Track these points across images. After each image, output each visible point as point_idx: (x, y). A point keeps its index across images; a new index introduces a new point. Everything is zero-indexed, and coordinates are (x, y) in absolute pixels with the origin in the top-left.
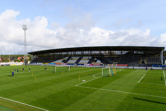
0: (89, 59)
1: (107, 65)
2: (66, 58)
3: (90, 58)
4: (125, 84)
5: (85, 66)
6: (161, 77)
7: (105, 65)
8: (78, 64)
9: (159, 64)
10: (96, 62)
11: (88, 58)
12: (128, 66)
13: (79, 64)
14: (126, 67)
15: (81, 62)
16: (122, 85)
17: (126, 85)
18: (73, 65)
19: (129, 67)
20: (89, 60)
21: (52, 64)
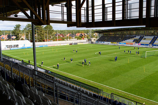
13: (155, 45)
15: (157, 42)
18: (148, 46)
21: (122, 43)
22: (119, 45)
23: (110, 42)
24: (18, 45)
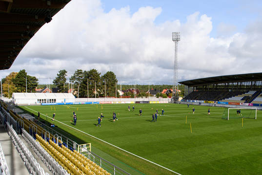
21: (223, 103)
22: (217, 105)
23: (204, 101)
24: (55, 100)
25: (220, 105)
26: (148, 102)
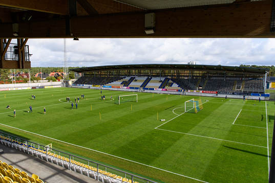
0: (161, 81)
1: (187, 91)
2: (127, 79)
3: (163, 79)
4: (216, 127)
5: (155, 92)
6: (262, 115)
7: (184, 91)
8: (145, 89)
9: (260, 91)
10: (171, 86)
11: (159, 80)
12: (217, 93)
13: (147, 89)
14: (214, 95)
15: (149, 85)
16: (213, 128)
17: (219, 127)
18: (138, 90)
19: (219, 95)
20: (161, 83)
21: (107, 87)
22: (103, 88)
23: (92, 85)
25: (105, 88)
26: (43, 87)
